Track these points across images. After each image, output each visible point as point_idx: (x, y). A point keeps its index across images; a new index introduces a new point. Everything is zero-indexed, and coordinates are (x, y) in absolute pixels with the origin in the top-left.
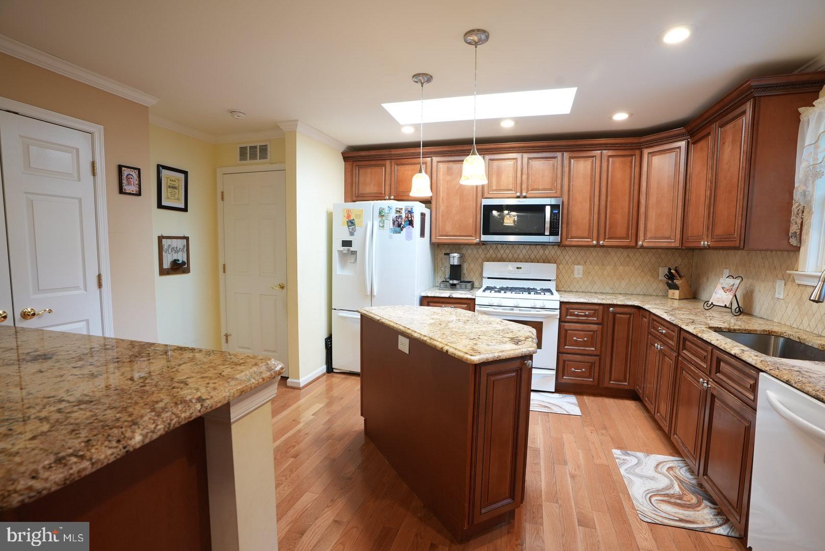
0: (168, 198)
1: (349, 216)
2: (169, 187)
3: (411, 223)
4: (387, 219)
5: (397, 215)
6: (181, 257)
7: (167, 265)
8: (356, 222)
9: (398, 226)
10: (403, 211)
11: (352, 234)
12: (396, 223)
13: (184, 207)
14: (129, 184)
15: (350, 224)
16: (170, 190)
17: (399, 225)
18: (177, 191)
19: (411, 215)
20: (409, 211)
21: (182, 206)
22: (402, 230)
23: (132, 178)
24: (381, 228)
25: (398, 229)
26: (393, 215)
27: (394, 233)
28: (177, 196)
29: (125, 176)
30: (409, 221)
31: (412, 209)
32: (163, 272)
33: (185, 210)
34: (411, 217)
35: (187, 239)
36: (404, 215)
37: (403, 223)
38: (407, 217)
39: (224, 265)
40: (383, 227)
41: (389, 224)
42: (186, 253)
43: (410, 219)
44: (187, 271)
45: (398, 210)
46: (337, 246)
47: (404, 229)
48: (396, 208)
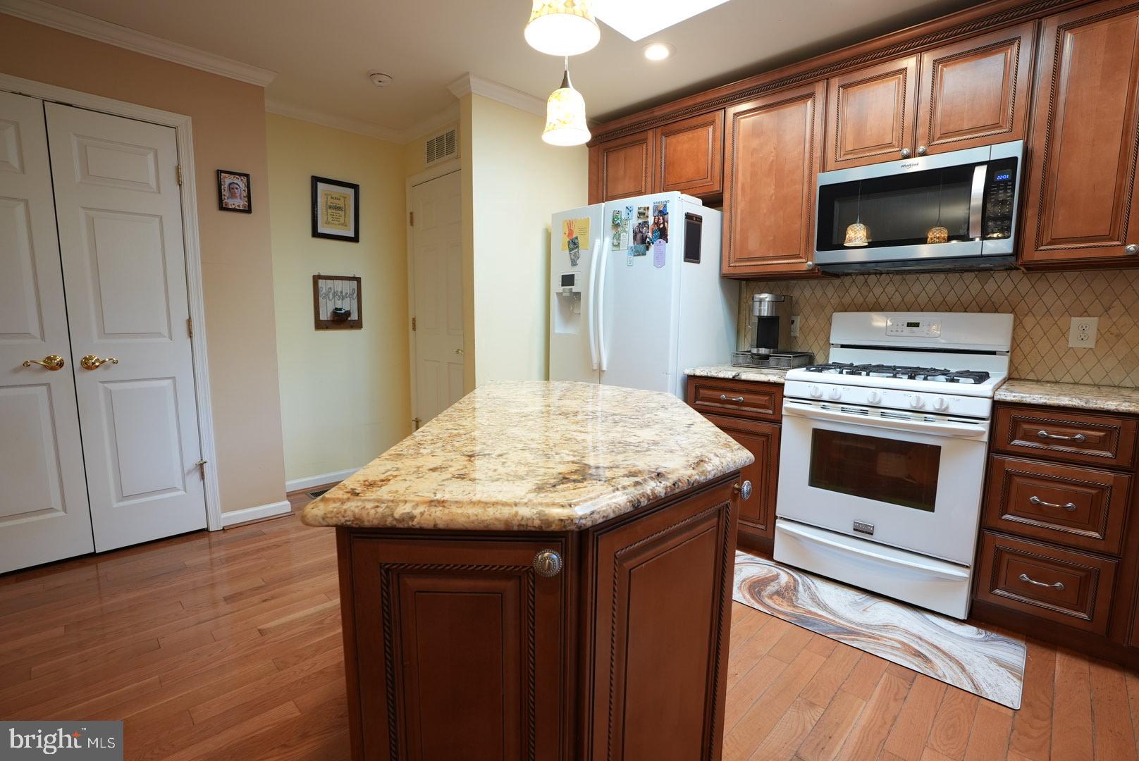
0: (328, 223)
1: (571, 233)
2: (330, 207)
3: (663, 234)
4: (625, 231)
5: (640, 221)
6: (347, 305)
7: (325, 315)
8: (580, 241)
9: (642, 242)
10: (650, 213)
11: (574, 263)
12: (639, 236)
13: (353, 236)
14: (233, 195)
15: (572, 246)
16: (330, 211)
17: (643, 240)
18: (341, 213)
19: (663, 219)
20: (660, 212)
21: (352, 235)
22: (648, 248)
23: (237, 189)
24: (615, 248)
25: (642, 247)
26: (634, 221)
27: (634, 256)
28: (342, 220)
29: (226, 186)
30: (660, 229)
31: (665, 206)
32: (320, 325)
33: (355, 239)
34: (663, 223)
35: (358, 280)
36: (651, 220)
37: (650, 235)
38: (656, 223)
39: (414, 319)
40: (618, 245)
41: (628, 239)
42: (356, 300)
43: (662, 226)
44: (358, 325)
45: (642, 210)
46: (557, 286)
47: (652, 247)
48: (639, 208)
